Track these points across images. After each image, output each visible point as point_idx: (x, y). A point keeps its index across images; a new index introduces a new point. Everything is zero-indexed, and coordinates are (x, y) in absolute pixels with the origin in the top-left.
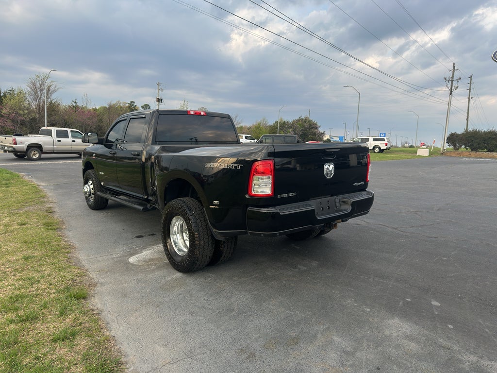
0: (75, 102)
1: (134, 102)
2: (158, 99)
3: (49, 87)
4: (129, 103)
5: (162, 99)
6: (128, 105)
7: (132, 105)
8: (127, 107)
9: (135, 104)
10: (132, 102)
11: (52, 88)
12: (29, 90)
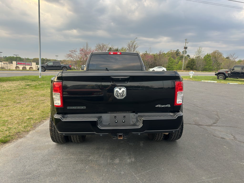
0: (146, 52)
1: (179, 50)
2: (185, 47)
3: (135, 46)
4: (176, 50)
5: (187, 47)
6: (175, 51)
7: (178, 51)
8: (175, 52)
9: (179, 51)
10: (178, 50)
11: (136, 46)
12: (128, 48)
